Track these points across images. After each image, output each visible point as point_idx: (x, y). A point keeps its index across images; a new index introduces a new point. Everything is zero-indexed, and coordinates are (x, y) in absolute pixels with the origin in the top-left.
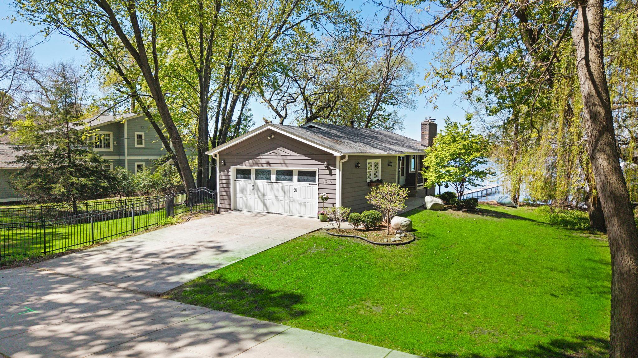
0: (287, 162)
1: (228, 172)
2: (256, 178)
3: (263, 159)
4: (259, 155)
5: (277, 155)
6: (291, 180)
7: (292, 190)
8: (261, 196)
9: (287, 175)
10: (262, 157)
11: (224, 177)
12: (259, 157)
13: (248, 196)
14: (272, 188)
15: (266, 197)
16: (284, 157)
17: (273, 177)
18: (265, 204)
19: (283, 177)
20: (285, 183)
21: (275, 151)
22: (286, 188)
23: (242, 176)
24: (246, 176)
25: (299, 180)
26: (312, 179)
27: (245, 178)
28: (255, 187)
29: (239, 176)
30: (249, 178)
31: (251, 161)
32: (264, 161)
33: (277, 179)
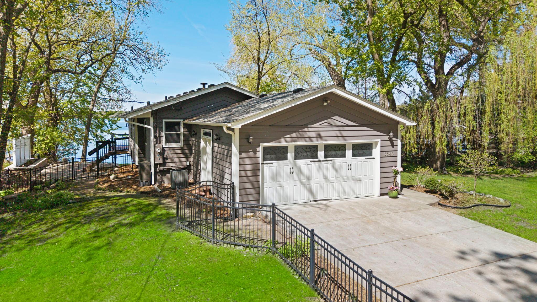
0: (345, 134)
1: (255, 152)
2: (296, 158)
3: (311, 132)
4: (306, 126)
5: (331, 126)
6: (344, 156)
7: (345, 167)
8: (305, 181)
9: (339, 150)
10: (310, 129)
11: (247, 161)
12: (306, 129)
13: (283, 183)
14: (320, 168)
15: (312, 181)
16: (341, 129)
17: (321, 154)
18: (310, 191)
19: (333, 153)
20: (337, 160)
21: (329, 120)
22: (337, 165)
23: (273, 156)
24: (280, 155)
25: (354, 155)
26: (368, 153)
27: (278, 159)
28: (295, 170)
29: (269, 156)
30: (286, 158)
31: (294, 135)
32: (313, 134)
33: (326, 156)
